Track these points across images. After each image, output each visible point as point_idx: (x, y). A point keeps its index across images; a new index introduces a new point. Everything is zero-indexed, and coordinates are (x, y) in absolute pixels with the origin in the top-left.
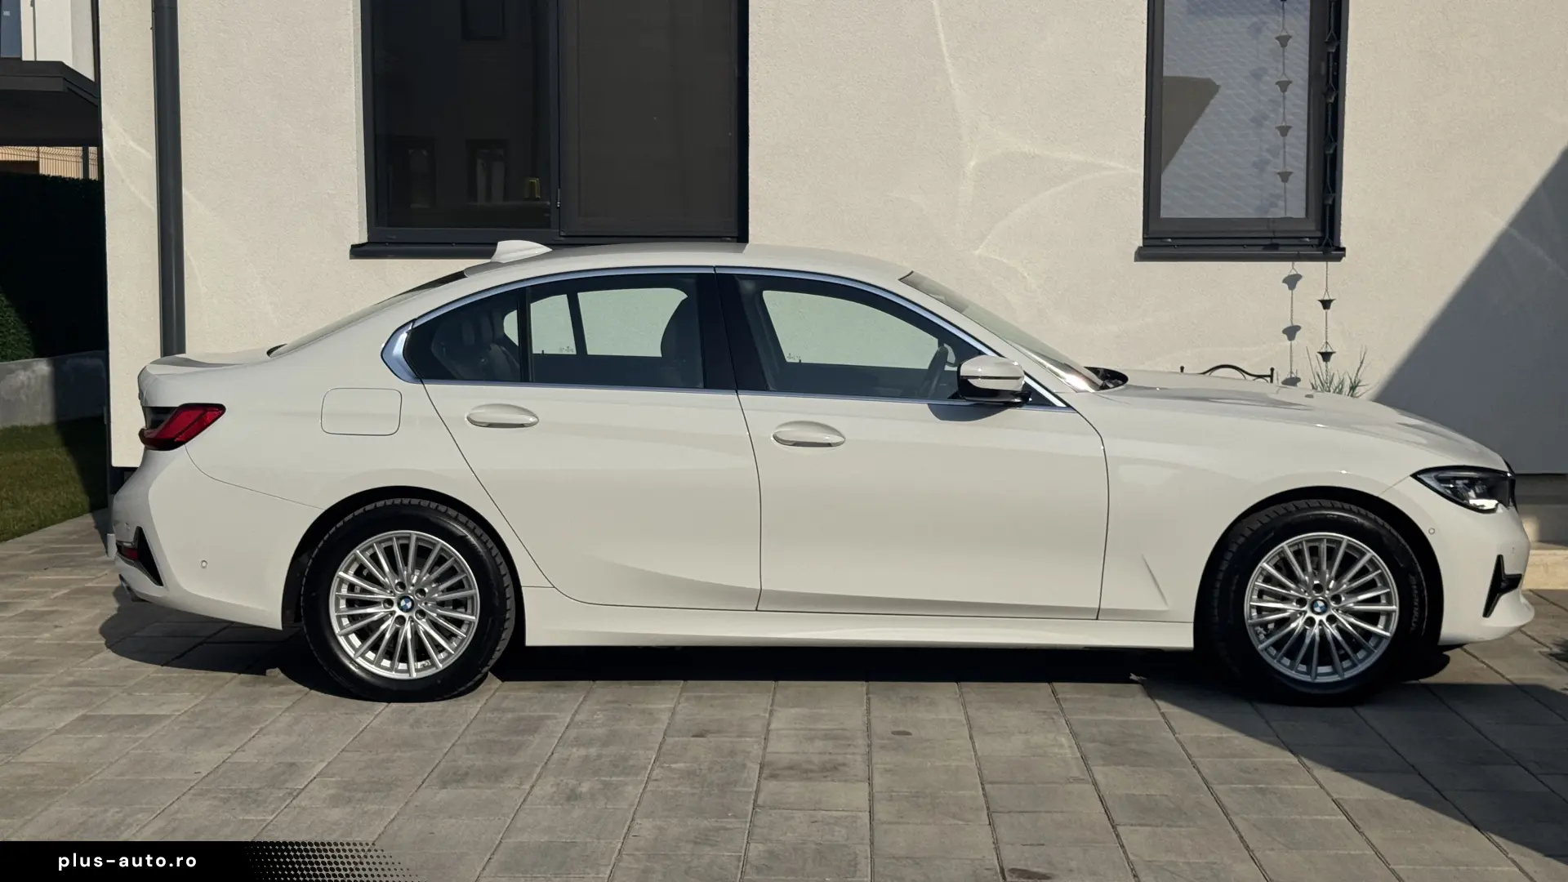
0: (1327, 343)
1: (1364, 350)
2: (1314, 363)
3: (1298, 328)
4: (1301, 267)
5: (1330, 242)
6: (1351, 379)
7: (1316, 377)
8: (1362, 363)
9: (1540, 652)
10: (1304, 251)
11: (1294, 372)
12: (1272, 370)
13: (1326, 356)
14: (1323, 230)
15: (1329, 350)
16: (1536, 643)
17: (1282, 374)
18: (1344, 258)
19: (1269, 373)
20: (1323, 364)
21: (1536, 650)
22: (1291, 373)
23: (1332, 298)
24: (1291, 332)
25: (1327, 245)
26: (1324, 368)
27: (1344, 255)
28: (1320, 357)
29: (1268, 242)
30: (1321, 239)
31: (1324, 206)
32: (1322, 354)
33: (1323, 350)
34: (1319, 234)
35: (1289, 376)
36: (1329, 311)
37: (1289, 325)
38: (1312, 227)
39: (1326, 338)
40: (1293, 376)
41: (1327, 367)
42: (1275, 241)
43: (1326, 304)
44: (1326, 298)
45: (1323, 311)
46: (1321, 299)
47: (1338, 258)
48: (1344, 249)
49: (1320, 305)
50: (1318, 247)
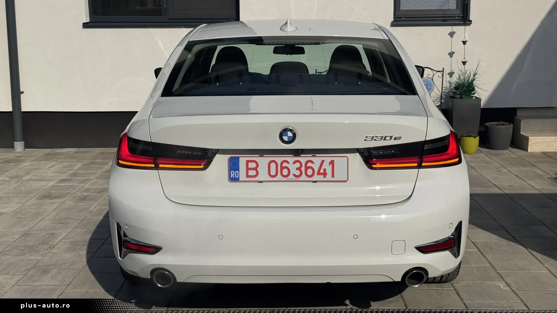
0: (464, 58)
1: (479, 61)
2: (460, 66)
3: (454, 53)
4: (455, 29)
5: (466, 18)
6: (474, 72)
7: (461, 71)
8: (478, 65)
9: (548, 177)
10: (457, 22)
11: (452, 69)
12: (443, 69)
13: (464, 63)
14: (464, 14)
15: (465, 61)
16: (545, 174)
17: (447, 71)
18: (471, 25)
19: (442, 70)
20: (463, 66)
21: (546, 176)
22: (451, 70)
23: (467, 40)
24: (451, 54)
25: (465, 19)
26: (463, 68)
27: (471, 23)
28: (462, 63)
29: (443, 18)
30: (463, 17)
31: (464, 5)
32: (463, 62)
33: (463, 61)
34: (462, 15)
35: (450, 72)
36: (465, 45)
37: (450, 51)
38: (459, 13)
39: (464, 56)
40: (452, 71)
41: (464, 67)
42: (446, 18)
43: (464, 43)
44: (465, 40)
45: (463, 45)
46: (462, 40)
47: (469, 25)
48: (471, 21)
49: (462, 43)
50: (461, 20)
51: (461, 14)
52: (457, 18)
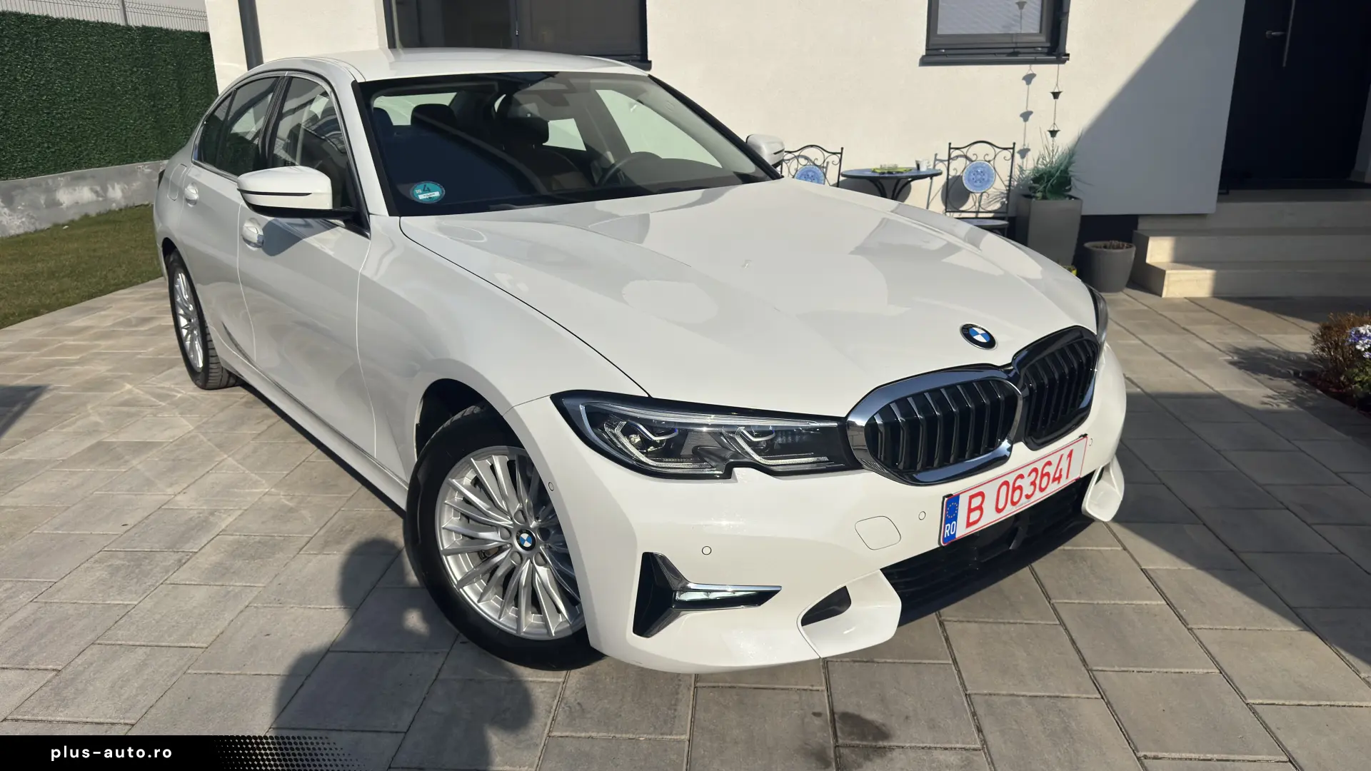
12: (1014, 144)
19: (1012, 146)
43: (1056, 95)
44: (1056, 91)
45: (1054, 100)
46: (1052, 91)
47: (1064, 62)
48: (1068, 55)
49: (1052, 96)
50: (1049, 54)
51: (1047, 42)
52: (1040, 49)
